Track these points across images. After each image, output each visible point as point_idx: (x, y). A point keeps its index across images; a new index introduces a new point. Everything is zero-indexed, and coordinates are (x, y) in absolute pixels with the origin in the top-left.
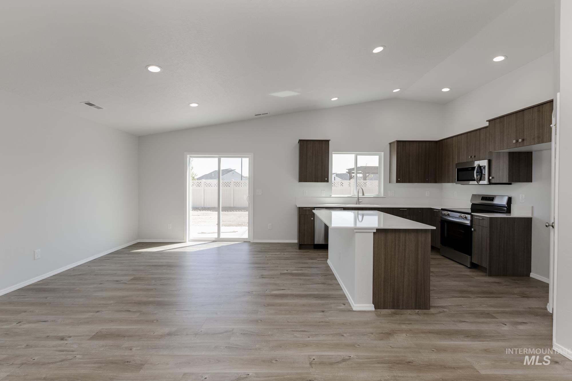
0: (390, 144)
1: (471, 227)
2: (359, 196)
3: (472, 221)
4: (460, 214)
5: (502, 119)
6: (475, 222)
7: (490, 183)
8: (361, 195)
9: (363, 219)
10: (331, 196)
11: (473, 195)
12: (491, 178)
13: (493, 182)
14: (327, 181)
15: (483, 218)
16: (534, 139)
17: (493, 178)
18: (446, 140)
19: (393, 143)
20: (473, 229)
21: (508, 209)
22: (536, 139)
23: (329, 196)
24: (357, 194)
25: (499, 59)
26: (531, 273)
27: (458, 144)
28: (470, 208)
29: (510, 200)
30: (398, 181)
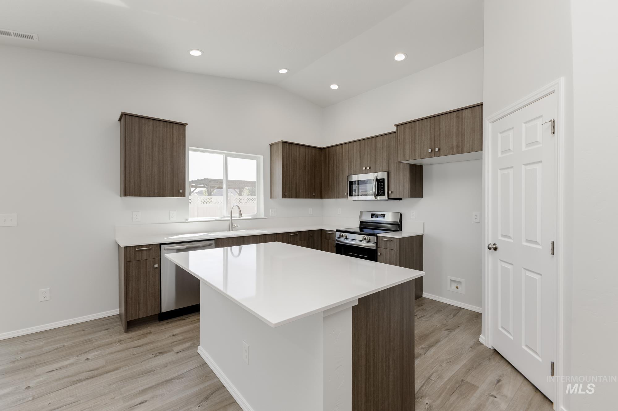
0: (271, 145)
2: (233, 218)
3: (377, 243)
4: (341, 233)
5: (413, 124)
6: (381, 244)
7: (389, 199)
8: (236, 216)
9: (241, 252)
10: (187, 220)
12: (390, 192)
13: (391, 198)
14: (183, 195)
15: (392, 240)
16: (452, 148)
17: (392, 192)
18: (333, 148)
19: (277, 143)
20: (379, 254)
21: (398, 226)
22: (454, 148)
23: (185, 221)
24: (230, 215)
25: (400, 57)
26: (423, 293)
27: (349, 153)
28: (359, 227)
29: (401, 216)
30: (284, 196)
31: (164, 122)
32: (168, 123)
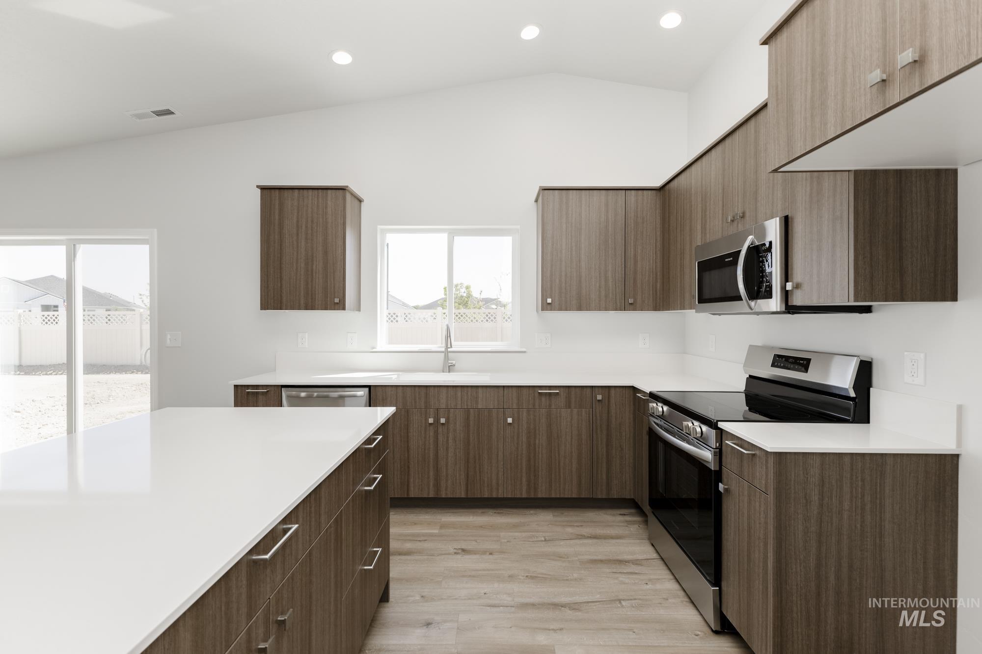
1: (718, 476)
3: (719, 453)
7: (790, 309)
11: (750, 346)
12: (790, 290)
13: (799, 305)
15: (755, 452)
17: (797, 286)
18: (676, 180)
20: (721, 487)
23: (366, 350)
24: (443, 344)
27: (701, 184)
28: (743, 391)
29: (865, 371)
30: (546, 306)
31: (314, 190)
32: (320, 191)
